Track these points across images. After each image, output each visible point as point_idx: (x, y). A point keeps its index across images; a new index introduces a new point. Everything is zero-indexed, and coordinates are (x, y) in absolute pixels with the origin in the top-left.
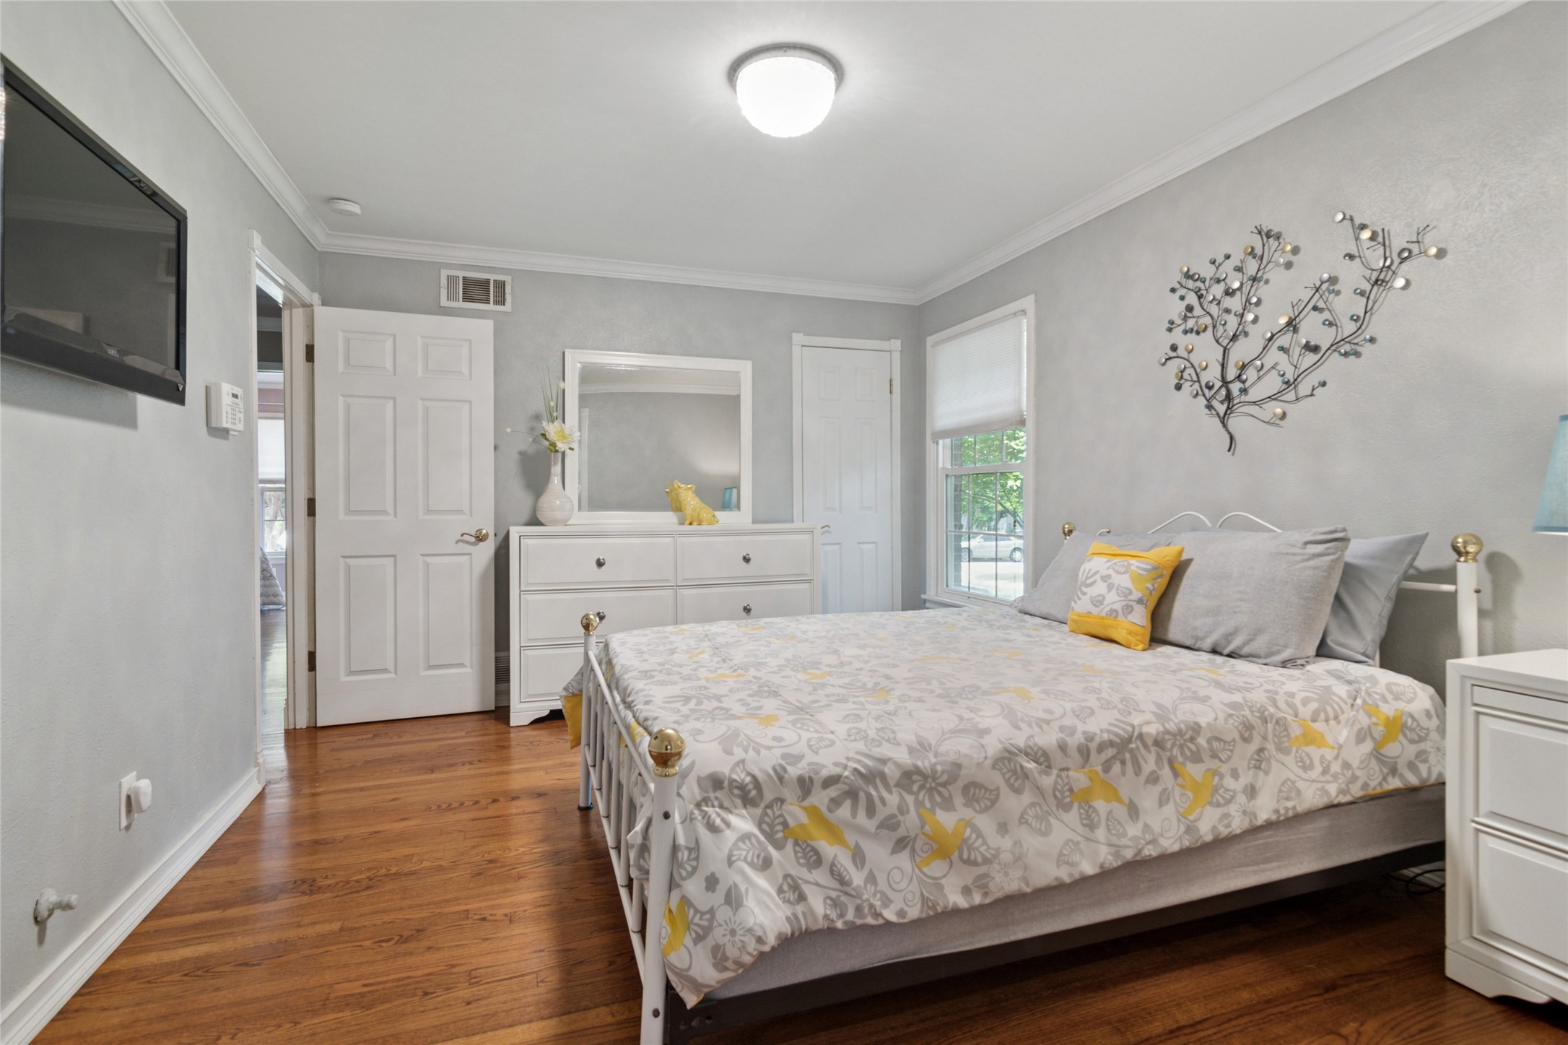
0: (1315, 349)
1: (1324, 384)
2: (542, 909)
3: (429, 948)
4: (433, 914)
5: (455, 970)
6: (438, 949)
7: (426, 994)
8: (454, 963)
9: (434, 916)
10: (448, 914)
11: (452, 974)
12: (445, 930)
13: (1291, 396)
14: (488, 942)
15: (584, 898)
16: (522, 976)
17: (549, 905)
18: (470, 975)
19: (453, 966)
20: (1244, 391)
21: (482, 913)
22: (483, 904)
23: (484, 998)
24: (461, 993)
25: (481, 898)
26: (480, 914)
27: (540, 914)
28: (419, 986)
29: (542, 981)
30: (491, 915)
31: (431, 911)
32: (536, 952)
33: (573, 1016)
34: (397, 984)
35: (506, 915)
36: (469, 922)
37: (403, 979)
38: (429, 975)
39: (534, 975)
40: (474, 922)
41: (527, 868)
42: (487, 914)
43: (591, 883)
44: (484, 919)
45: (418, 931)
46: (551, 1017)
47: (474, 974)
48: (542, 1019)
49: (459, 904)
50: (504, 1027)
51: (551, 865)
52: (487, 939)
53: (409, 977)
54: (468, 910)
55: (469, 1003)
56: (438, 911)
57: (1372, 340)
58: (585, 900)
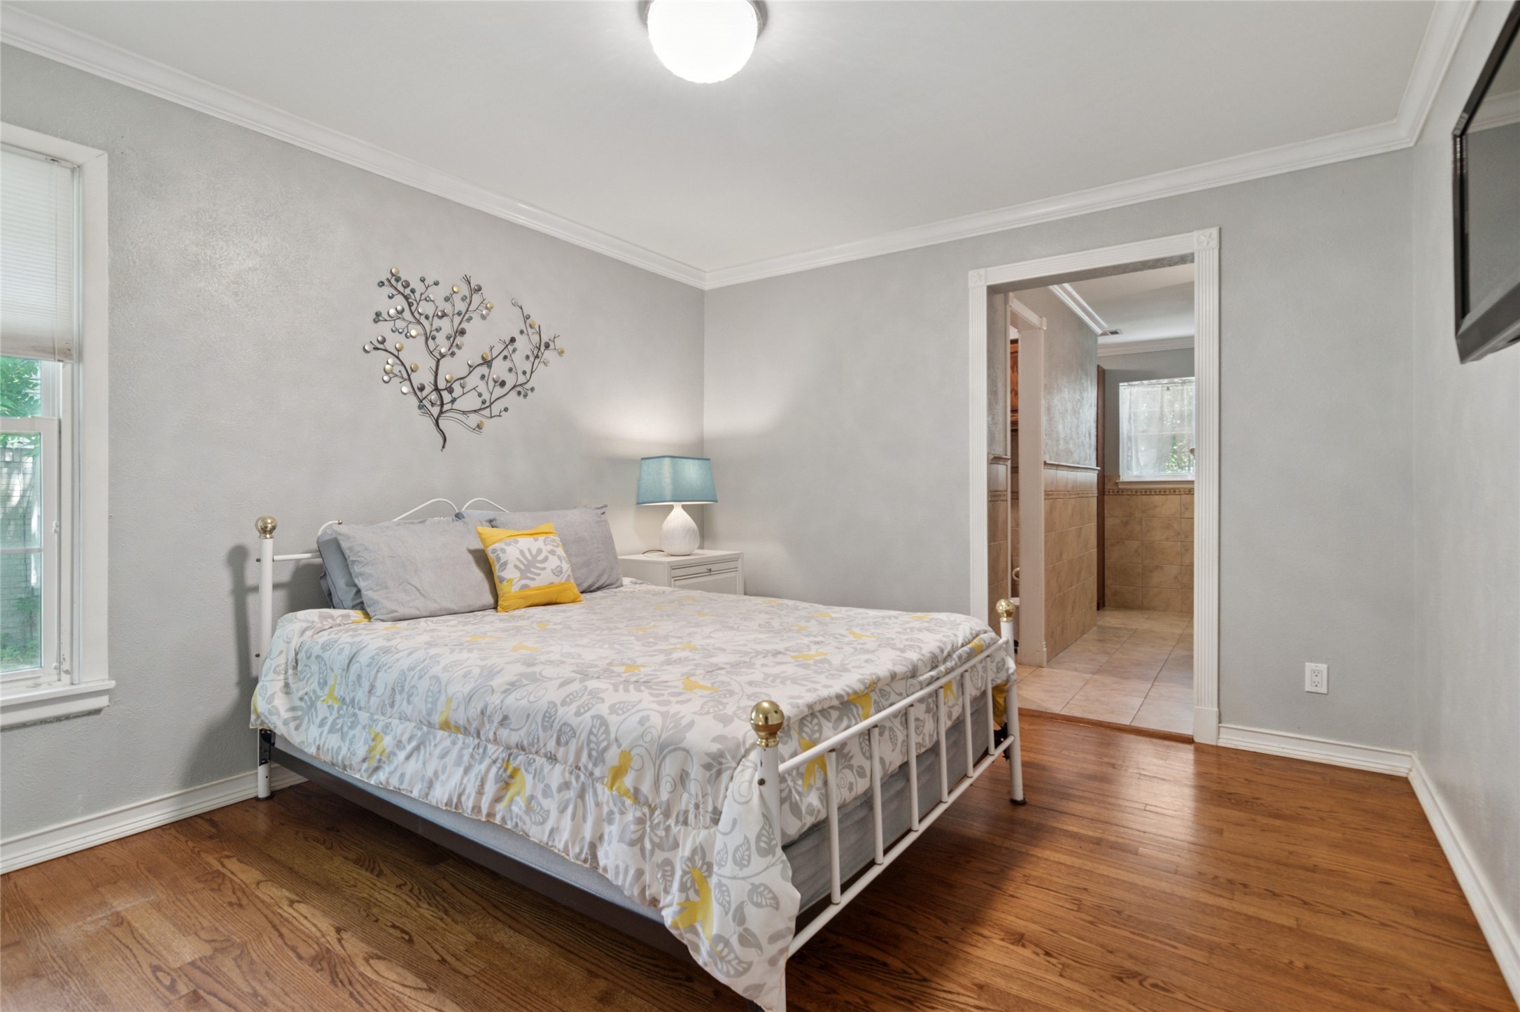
0: (503, 384)
1: (506, 410)
2: (985, 932)
3: (1111, 952)
4: (1103, 994)
5: (1091, 919)
6: (1102, 946)
7: (1118, 912)
8: (1088, 925)
9: (1100, 990)
10: (1083, 984)
11: (1093, 917)
12: (1092, 964)
13: (486, 412)
14: (1053, 928)
15: (939, 922)
16: (1038, 887)
17: (975, 933)
18: (1079, 908)
19: (1091, 923)
20: (453, 401)
21: (1047, 964)
22: (1041, 974)
23: (1073, 887)
24: (1090, 899)
25: (1040, 983)
26: (1049, 962)
27: (990, 928)
28: (1122, 921)
29: (1025, 876)
30: (1038, 955)
31: (1102, 1000)
32: (1017, 898)
33: (1019, 849)
34: (1144, 933)
35: (1023, 946)
36: (1063, 960)
37: (1138, 935)
38: (1114, 927)
39: (1030, 882)
40: (1058, 956)
41: (963, 999)
42: (1042, 959)
43: (917, 933)
44: (1047, 954)
45: (1120, 979)
46: (1032, 855)
47: (1075, 908)
48: (1038, 857)
49: (1068, 990)
50: (1065, 865)
51: (934, 985)
52: (1052, 930)
53: (1133, 933)
54: (1061, 975)
55: (1085, 889)
56: (1095, 995)
57: (532, 389)
58: (940, 918)
